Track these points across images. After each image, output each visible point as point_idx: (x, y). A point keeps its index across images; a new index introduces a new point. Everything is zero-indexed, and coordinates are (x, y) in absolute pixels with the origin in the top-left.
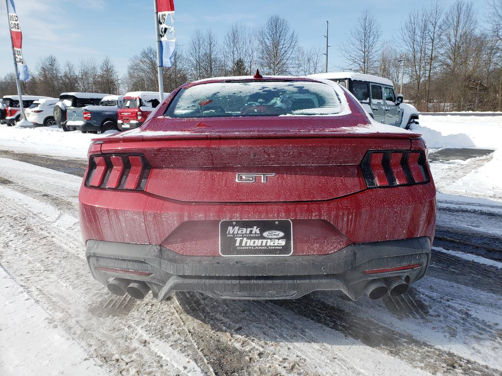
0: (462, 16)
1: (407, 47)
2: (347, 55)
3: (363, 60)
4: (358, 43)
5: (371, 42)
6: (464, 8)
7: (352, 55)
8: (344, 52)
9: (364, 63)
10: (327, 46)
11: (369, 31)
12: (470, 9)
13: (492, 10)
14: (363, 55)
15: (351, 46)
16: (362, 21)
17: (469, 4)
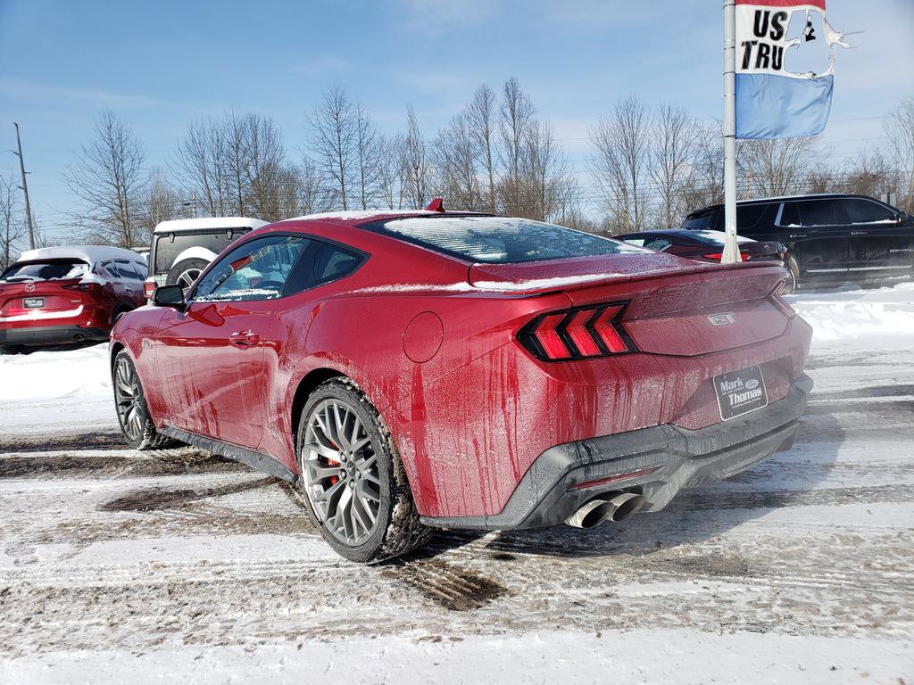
0: (259, 137)
1: (194, 182)
2: (81, 191)
3: (117, 202)
4: (100, 169)
5: (127, 170)
6: (261, 126)
7: (93, 192)
8: (75, 186)
9: (121, 207)
10: (24, 173)
11: (119, 149)
12: (270, 129)
13: (320, 134)
14: (117, 192)
15: (89, 174)
16: (104, 130)
17: (267, 119)
